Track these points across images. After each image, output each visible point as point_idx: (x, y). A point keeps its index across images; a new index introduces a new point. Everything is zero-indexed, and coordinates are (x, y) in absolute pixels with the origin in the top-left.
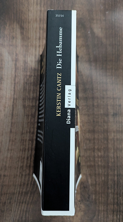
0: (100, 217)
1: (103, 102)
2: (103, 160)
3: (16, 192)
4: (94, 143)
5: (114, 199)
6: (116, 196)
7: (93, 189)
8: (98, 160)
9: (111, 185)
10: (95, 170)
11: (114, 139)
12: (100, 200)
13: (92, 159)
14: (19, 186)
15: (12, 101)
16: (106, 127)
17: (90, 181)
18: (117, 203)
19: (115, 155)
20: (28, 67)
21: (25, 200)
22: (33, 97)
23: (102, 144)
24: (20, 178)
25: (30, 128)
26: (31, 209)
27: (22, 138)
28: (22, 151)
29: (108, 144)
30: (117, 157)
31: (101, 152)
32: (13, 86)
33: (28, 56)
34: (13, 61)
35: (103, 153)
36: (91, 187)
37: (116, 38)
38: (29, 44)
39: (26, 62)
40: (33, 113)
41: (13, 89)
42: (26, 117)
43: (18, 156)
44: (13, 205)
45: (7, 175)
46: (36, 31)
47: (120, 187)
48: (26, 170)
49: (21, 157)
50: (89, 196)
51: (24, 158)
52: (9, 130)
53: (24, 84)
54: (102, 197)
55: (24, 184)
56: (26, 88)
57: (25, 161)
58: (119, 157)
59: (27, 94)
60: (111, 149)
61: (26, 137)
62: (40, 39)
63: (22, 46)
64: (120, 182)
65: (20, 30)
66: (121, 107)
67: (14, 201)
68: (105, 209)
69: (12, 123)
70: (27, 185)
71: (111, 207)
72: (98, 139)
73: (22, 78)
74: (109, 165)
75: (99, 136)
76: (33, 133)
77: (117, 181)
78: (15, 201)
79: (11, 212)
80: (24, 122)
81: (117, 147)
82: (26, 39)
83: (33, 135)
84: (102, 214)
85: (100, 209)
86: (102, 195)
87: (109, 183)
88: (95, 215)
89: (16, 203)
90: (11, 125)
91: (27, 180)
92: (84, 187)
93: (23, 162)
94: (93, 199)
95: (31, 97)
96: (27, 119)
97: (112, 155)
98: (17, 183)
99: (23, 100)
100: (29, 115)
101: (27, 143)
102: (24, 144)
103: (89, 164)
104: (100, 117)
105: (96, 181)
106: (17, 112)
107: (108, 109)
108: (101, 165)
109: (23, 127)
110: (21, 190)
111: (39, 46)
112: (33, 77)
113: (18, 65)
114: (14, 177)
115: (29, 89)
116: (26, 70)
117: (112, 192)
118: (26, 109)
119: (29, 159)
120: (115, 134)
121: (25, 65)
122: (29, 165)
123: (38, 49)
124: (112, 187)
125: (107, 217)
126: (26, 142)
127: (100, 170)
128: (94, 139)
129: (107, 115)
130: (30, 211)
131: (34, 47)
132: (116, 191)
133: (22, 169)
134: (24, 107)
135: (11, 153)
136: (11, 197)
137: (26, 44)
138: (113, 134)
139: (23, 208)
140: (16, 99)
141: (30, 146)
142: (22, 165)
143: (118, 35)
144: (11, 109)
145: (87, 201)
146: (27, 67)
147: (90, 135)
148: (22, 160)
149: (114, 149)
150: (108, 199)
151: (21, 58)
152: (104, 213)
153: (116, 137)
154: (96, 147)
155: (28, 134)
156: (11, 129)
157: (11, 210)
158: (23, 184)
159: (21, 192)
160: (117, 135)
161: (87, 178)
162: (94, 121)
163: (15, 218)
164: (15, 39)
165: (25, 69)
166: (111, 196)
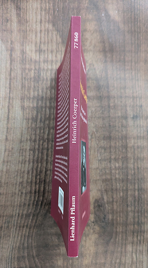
0: (117, 240)
1: (121, 102)
2: (121, 172)
3: (14, 214)
4: (110, 152)
5: (134, 218)
6: (136, 214)
7: (109, 207)
8: (116, 173)
9: (131, 202)
10: (112, 185)
11: (134, 146)
12: (118, 221)
13: (108, 172)
14: (18, 207)
15: (8, 101)
16: (124, 132)
17: (105, 198)
18: (138, 222)
19: (136, 165)
20: (27, 58)
21: (26, 224)
22: (34, 96)
23: (120, 153)
24: (19, 197)
25: (31, 135)
26: (34, 234)
27: (20, 147)
28: (22, 164)
29: (127, 153)
30: (138, 168)
31: (118, 163)
32: (8, 82)
33: (27, 44)
34: (7, 50)
35: (121, 164)
36: (107, 205)
37: (136, 23)
38: (28, 28)
39: (24, 52)
40: (34, 116)
41: (8, 85)
42: (25, 120)
43: (17, 170)
44: (12, 230)
45: (3, 193)
46: (36, 13)
47: (142, 203)
48: (26, 187)
49: (21, 170)
50: (105, 216)
51: (24, 172)
52: (4, 137)
53: (22, 79)
54: (120, 216)
55: (25, 204)
56: (25, 85)
57: (26, 176)
58: (140, 168)
59: (26, 92)
60: (131, 159)
61: (26, 145)
62: (41, 22)
63: (19, 31)
64: (141, 197)
65: (15, 11)
66: (142, 109)
67: (12, 225)
68: (124, 230)
69: (7, 128)
70: (29, 205)
71: (131, 227)
72: (115, 147)
73: (19, 72)
74: (129, 177)
75: (116, 143)
76: (35, 141)
77: (139, 196)
78: (14, 225)
79: (9, 238)
80: (22, 127)
81: (138, 157)
82: (23, 22)
83: (35, 144)
84: (120, 236)
85: (118, 230)
86: (120, 214)
87: (128, 199)
88: (111, 238)
89: (15, 227)
90: (7, 131)
91: (28, 200)
92: (99, 206)
93: (23, 177)
94: (110, 219)
95: (32, 96)
96: (27, 124)
97: (132, 166)
98: (16, 204)
99: (21, 99)
100: (29, 119)
101: (28, 154)
102: (24, 154)
103: (104, 177)
104: (118, 121)
105: (112, 197)
106: (13, 115)
107: (126, 110)
108: (119, 178)
109: (22, 133)
110: (21, 211)
111: (41, 31)
112: (33, 71)
113: (14, 55)
114: (12, 196)
115: (28, 87)
116: (24, 62)
117: (131, 210)
118: (25, 112)
119: (31, 173)
120: (136, 141)
121: (23, 56)
122: (30, 180)
123: (39, 34)
124: (133, 204)
125: (126, 239)
126: (25, 151)
127: (118, 184)
128: (110, 147)
129: (126, 118)
130: (33, 236)
131: (34, 32)
132: (137, 208)
133: (22, 186)
134: (23, 108)
135: (7, 166)
136: (8, 221)
137: (23, 29)
138: (133, 141)
139: (24, 233)
140: (13, 98)
141: (32, 157)
142: (21, 180)
143: (139, 19)
144: (7, 111)
145: (103, 222)
146: (25, 58)
147: (105, 143)
148: (22, 174)
149: (134, 159)
150: (127, 219)
151: (17, 47)
152: (122, 235)
153: (136, 145)
154: (113, 157)
155: (29, 141)
156: (7, 136)
157: (10, 236)
158: (23, 204)
159: (21, 215)
160: (138, 142)
161: (102, 195)
162: (110, 126)
163: (15, 245)
164: (9, 22)
165: (22, 61)
166: (131, 214)
